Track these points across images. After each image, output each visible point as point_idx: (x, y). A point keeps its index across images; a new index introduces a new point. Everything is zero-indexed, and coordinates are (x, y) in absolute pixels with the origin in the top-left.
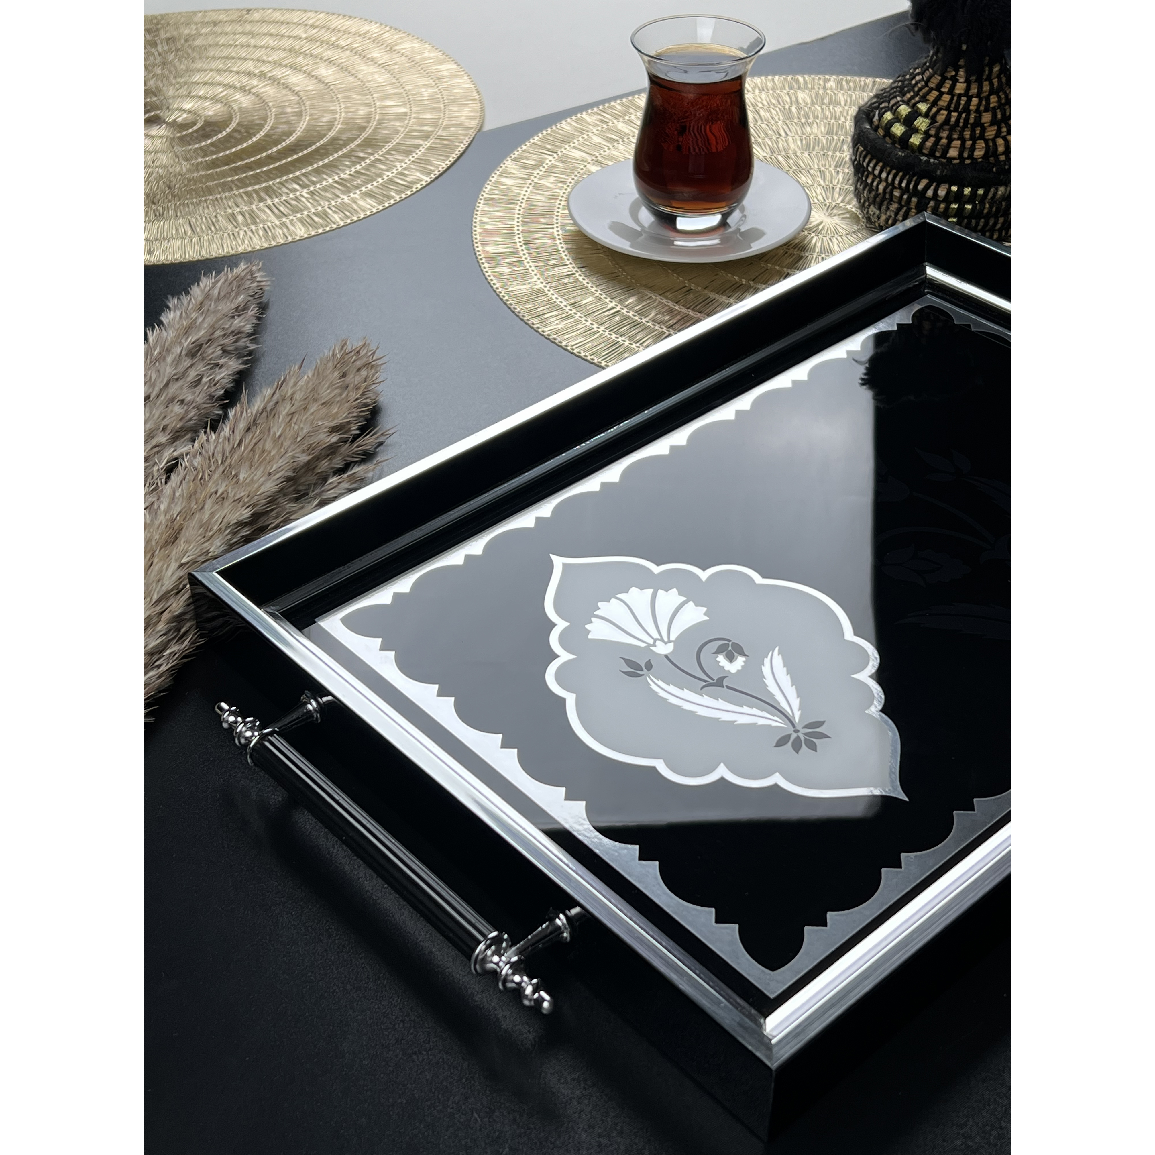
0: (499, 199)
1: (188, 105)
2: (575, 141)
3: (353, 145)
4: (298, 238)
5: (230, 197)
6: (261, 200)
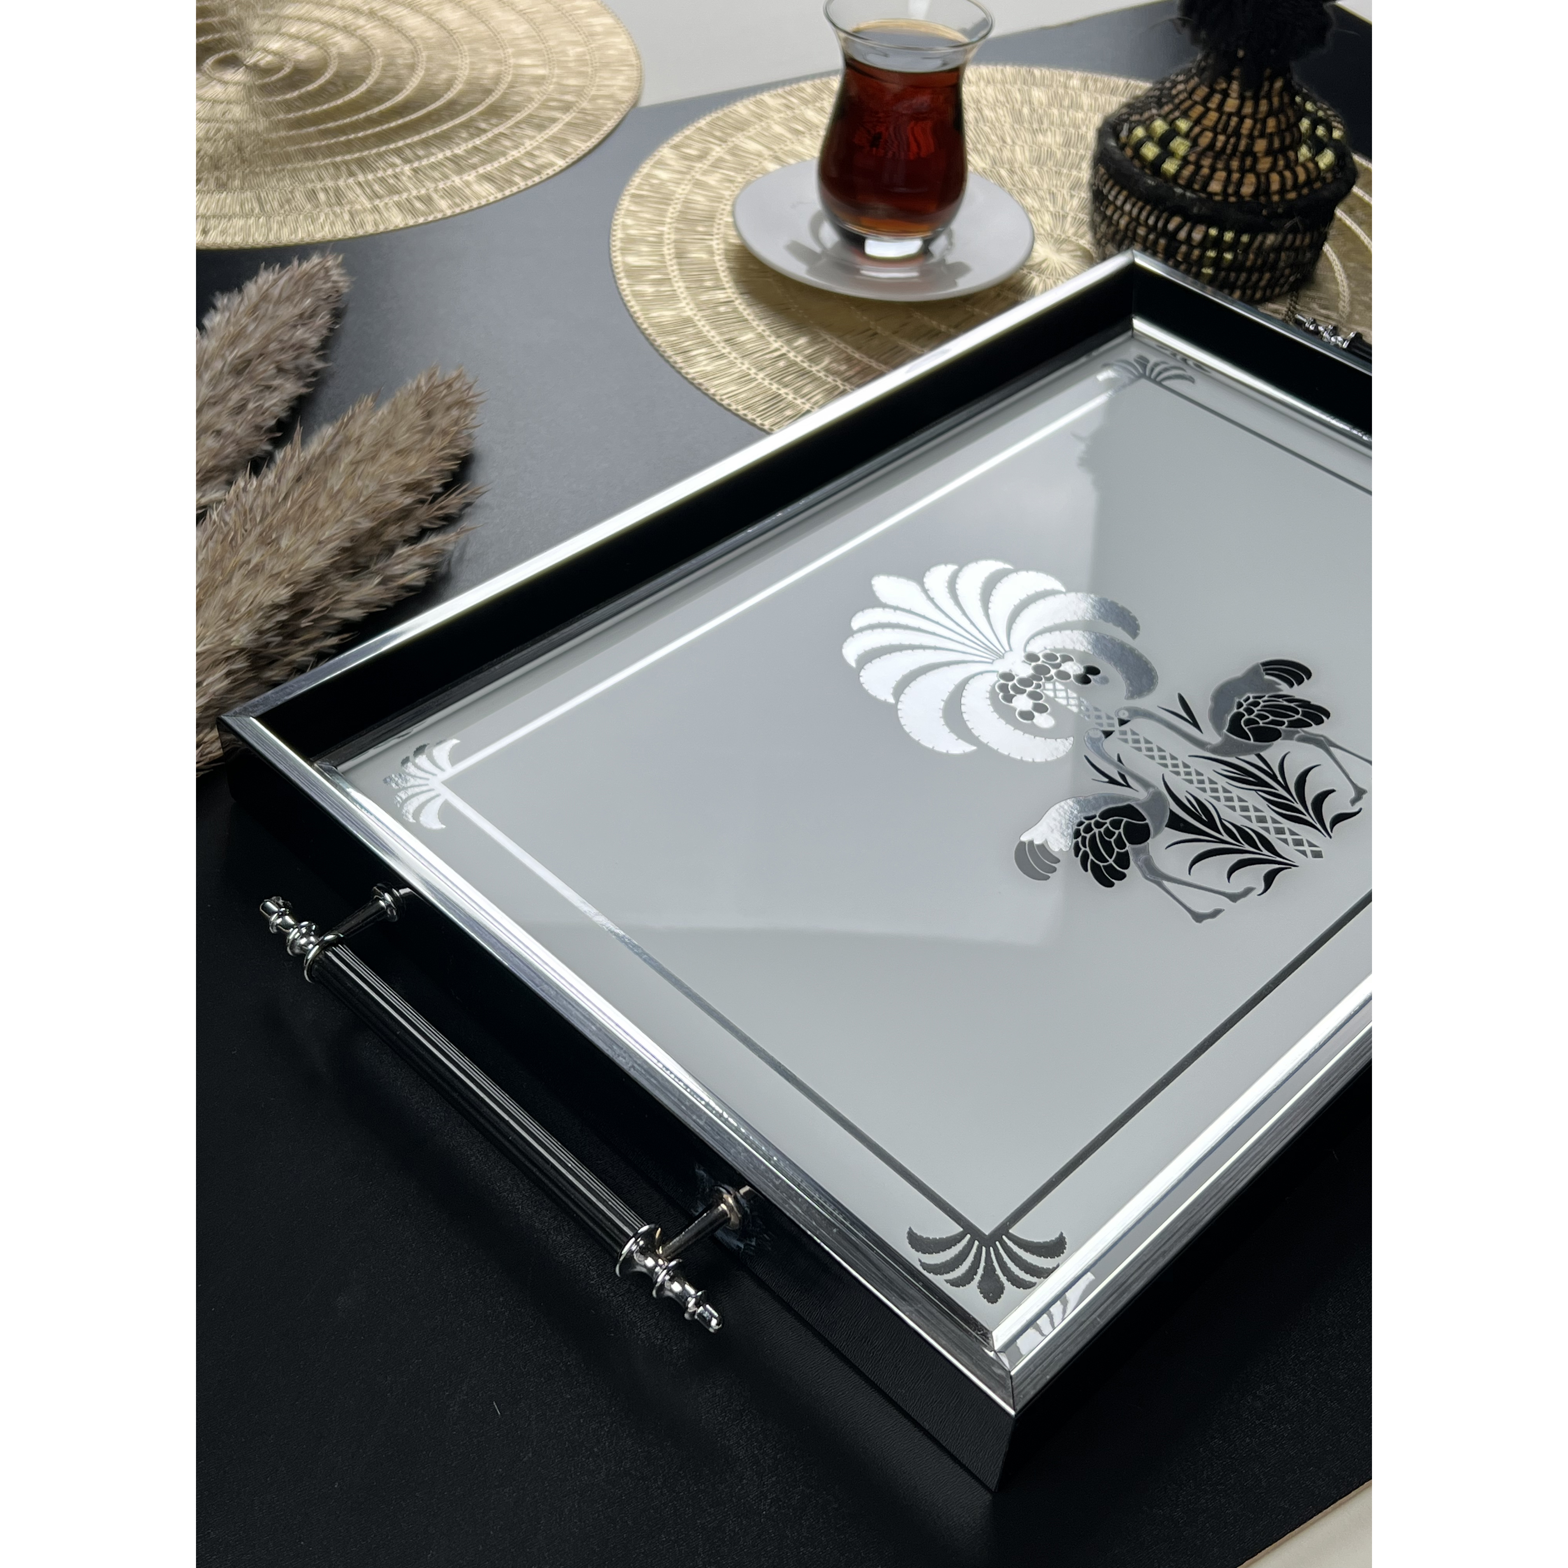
0: (648, 196)
1: (275, 45)
2: (751, 129)
3: (474, 112)
4: (391, 228)
5: (313, 169)
6: (351, 174)
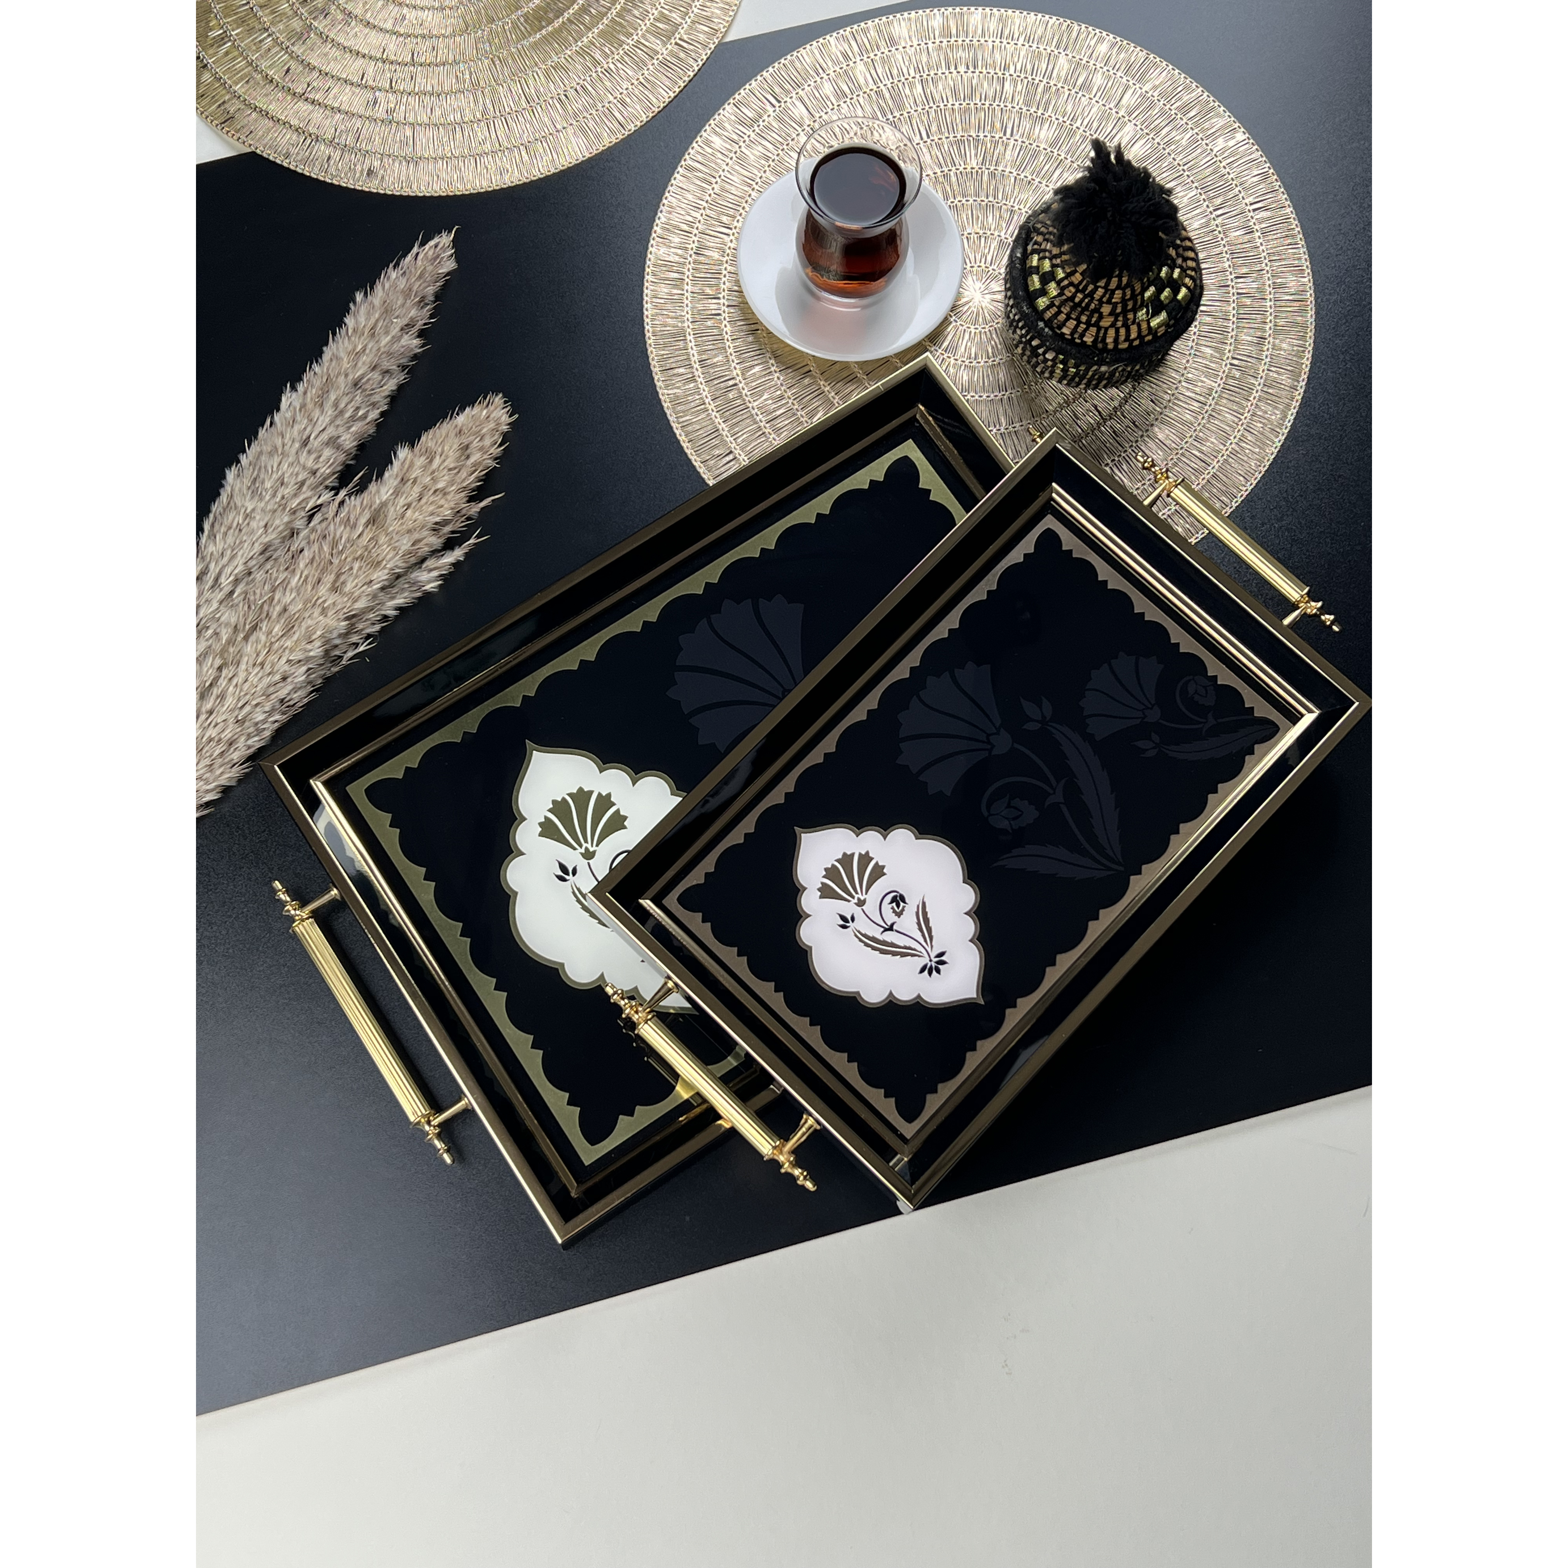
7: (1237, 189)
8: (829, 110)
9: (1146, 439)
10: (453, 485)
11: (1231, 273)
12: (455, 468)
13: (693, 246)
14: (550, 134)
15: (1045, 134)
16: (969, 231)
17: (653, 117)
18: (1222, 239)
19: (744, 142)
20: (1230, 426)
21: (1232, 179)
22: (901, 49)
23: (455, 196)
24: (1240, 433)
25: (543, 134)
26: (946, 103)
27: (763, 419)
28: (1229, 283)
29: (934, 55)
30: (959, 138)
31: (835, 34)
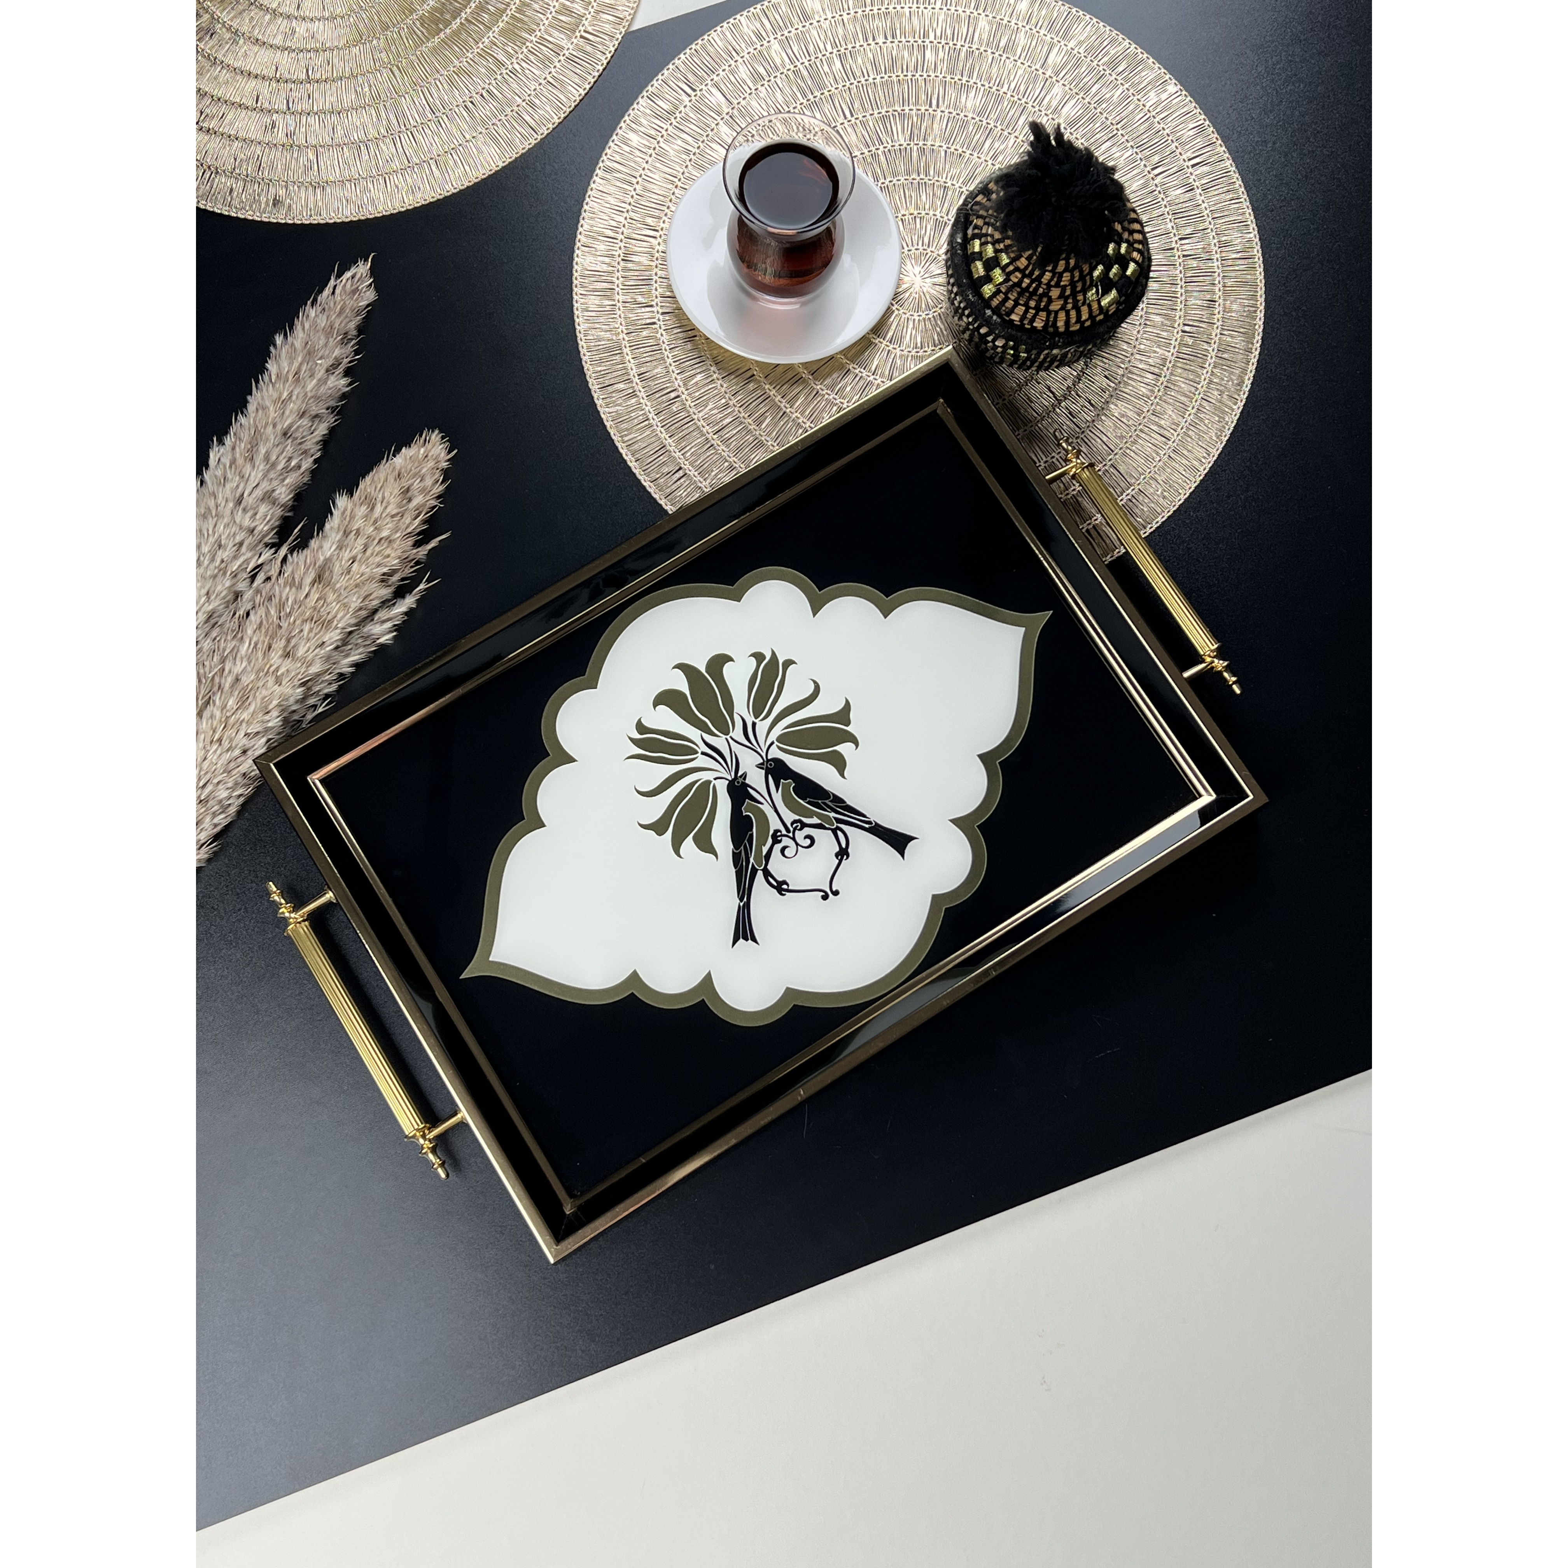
7: (1173, 146)
8: (747, 95)
9: (1103, 417)
10: (396, 532)
11: (1175, 235)
12: (398, 514)
13: (620, 252)
14: (460, 145)
15: (971, 102)
16: (903, 212)
17: (565, 118)
18: (1162, 199)
19: (662, 136)
20: (1187, 397)
21: (1168, 135)
22: (815, 24)
23: (367, 219)
24: (1198, 403)
25: (453, 146)
26: (866, 77)
27: (710, 431)
28: (1173, 245)
29: (850, 27)
30: (883, 114)
31: (745, 13)
